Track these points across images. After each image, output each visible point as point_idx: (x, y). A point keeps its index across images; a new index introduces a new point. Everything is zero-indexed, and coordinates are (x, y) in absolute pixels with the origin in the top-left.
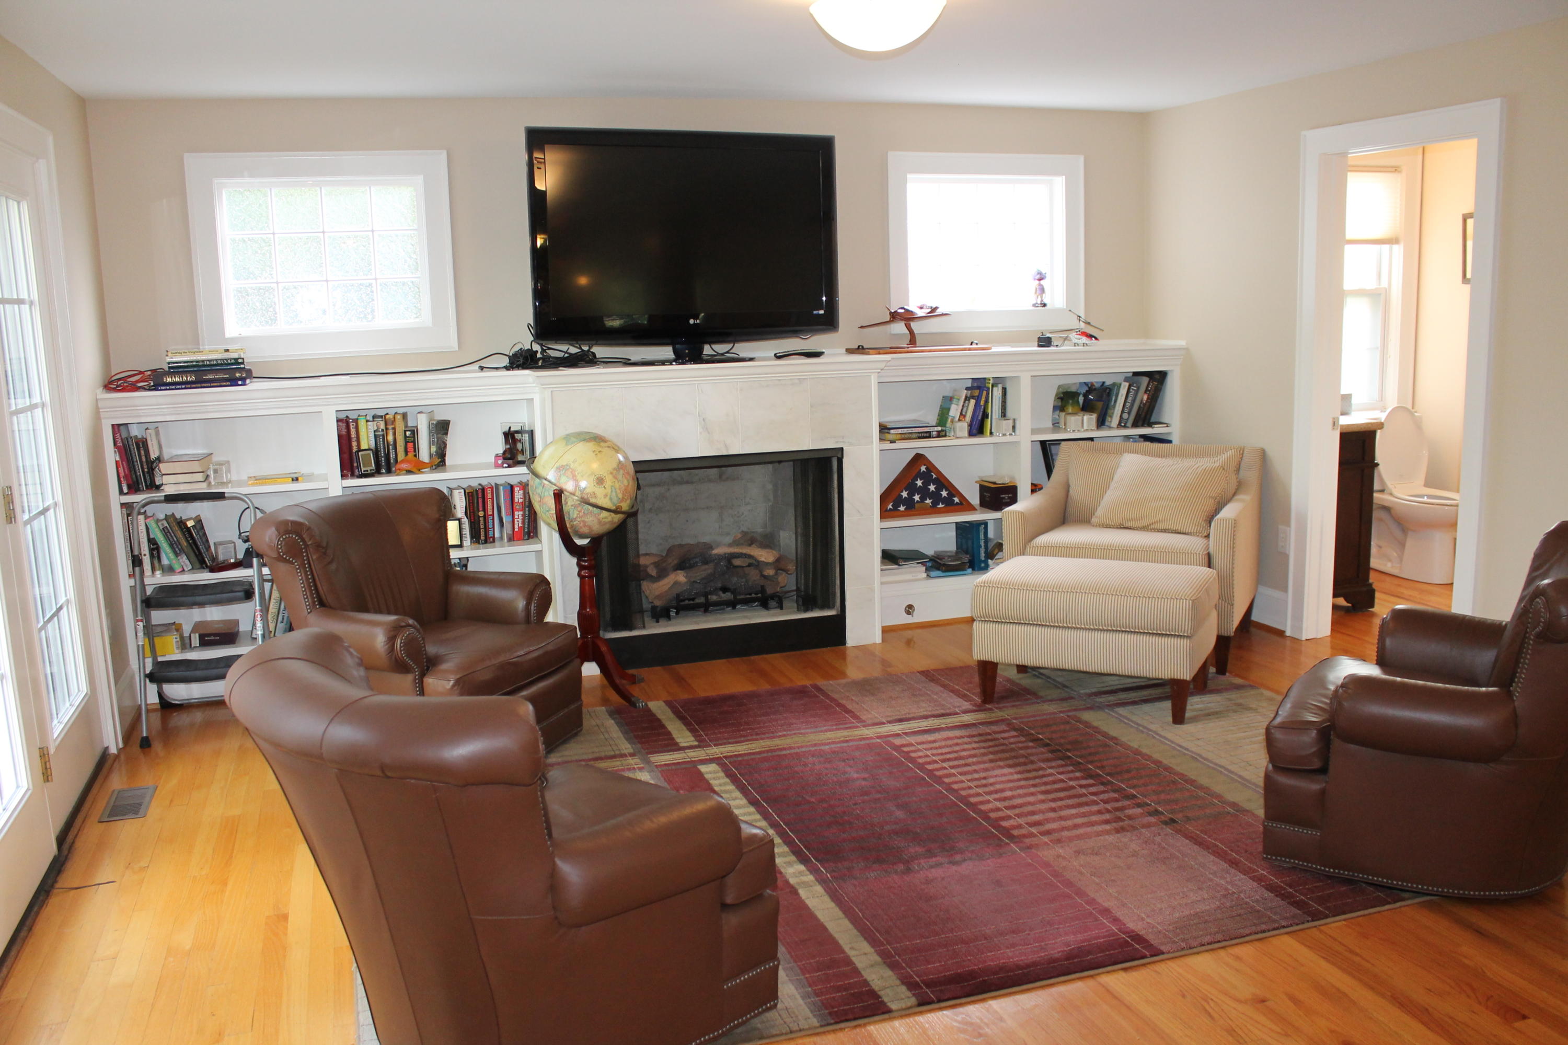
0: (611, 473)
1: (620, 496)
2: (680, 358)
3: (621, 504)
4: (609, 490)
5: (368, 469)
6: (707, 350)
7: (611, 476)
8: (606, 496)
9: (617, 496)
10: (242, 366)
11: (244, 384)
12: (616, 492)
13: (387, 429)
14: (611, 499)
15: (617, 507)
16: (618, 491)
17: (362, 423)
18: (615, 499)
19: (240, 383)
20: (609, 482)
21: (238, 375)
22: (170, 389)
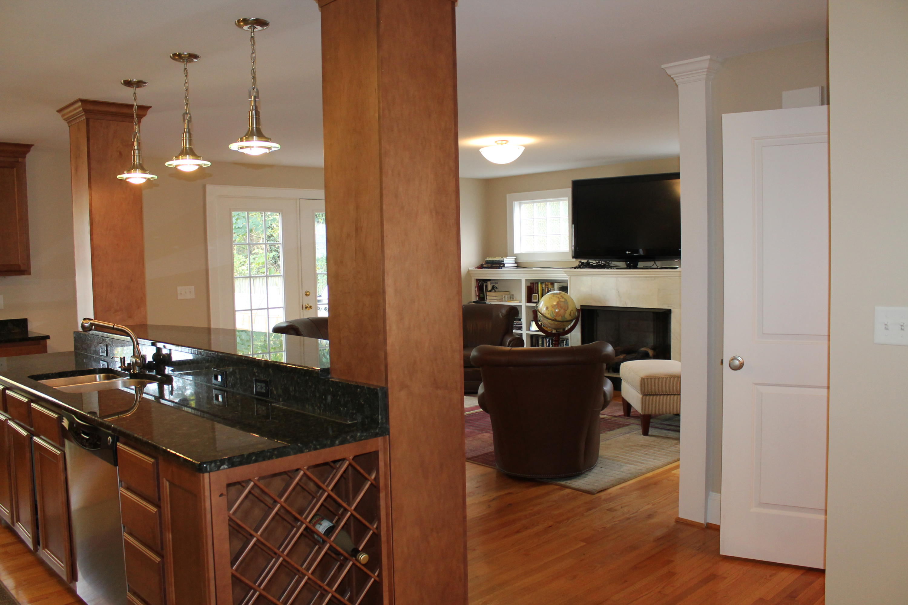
0: (552, 306)
1: (555, 315)
2: (629, 267)
3: (556, 318)
4: (550, 312)
5: (535, 300)
6: (640, 264)
7: (551, 307)
8: (549, 314)
9: (553, 315)
10: (503, 263)
11: (502, 269)
12: (553, 313)
13: (546, 287)
14: (551, 315)
15: (554, 319)
16: (554, 313)
17: (539, 284)
18: (552, 316)
19: (501, 268)
20: (550, 309)
21: (501, 265)
22: (485, 269)
